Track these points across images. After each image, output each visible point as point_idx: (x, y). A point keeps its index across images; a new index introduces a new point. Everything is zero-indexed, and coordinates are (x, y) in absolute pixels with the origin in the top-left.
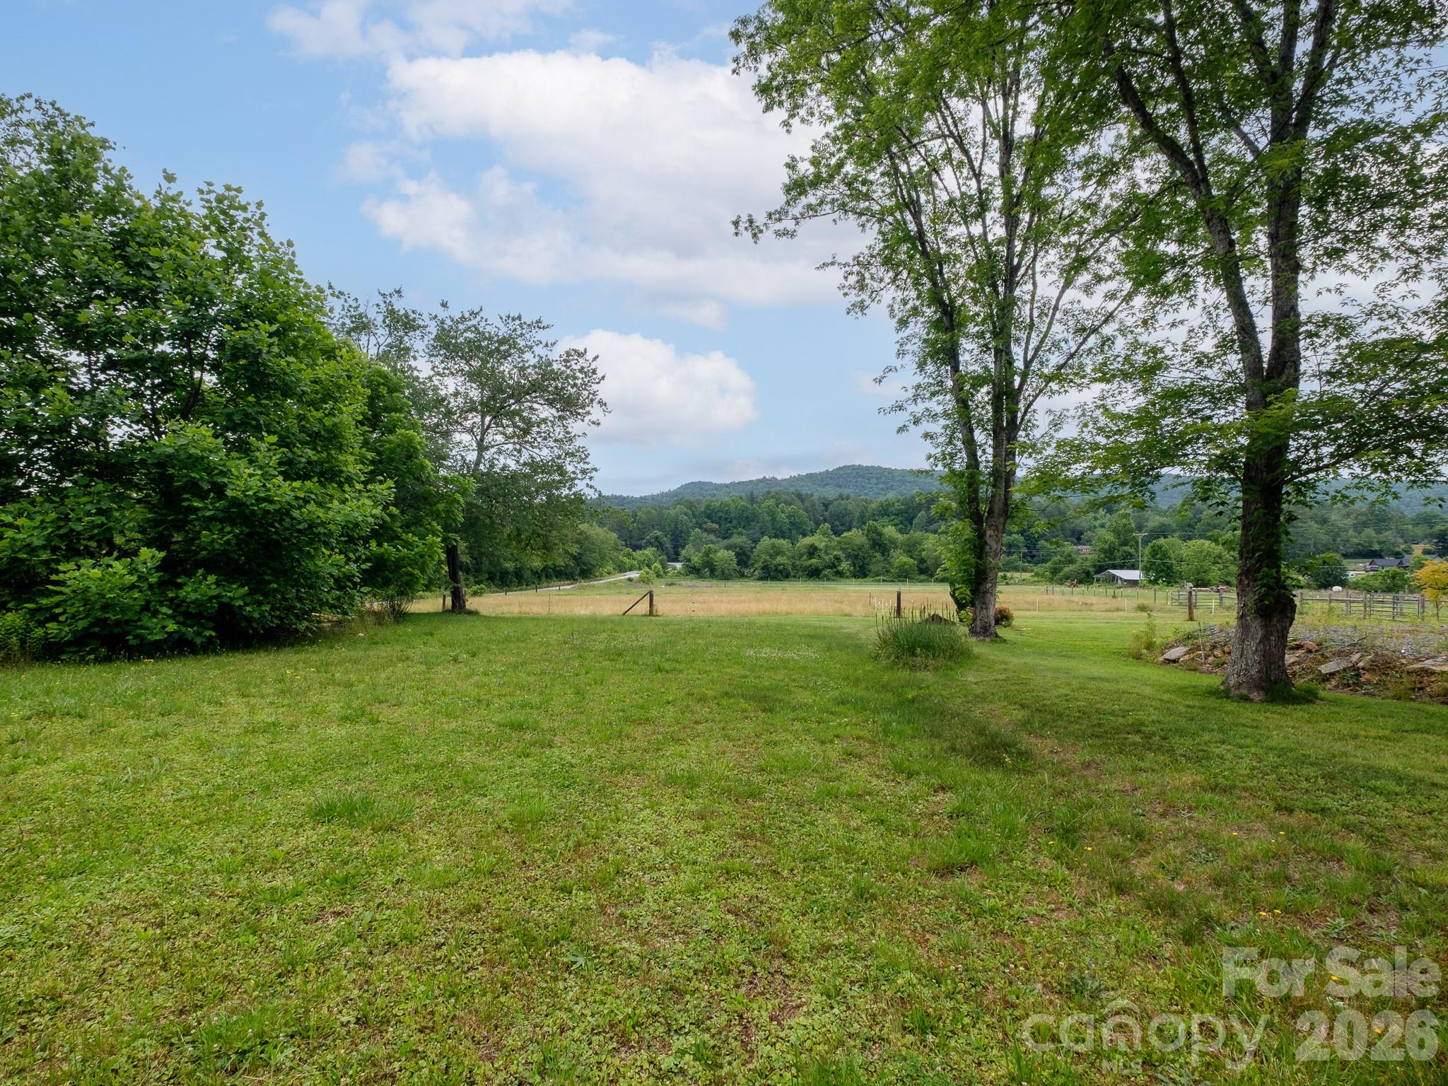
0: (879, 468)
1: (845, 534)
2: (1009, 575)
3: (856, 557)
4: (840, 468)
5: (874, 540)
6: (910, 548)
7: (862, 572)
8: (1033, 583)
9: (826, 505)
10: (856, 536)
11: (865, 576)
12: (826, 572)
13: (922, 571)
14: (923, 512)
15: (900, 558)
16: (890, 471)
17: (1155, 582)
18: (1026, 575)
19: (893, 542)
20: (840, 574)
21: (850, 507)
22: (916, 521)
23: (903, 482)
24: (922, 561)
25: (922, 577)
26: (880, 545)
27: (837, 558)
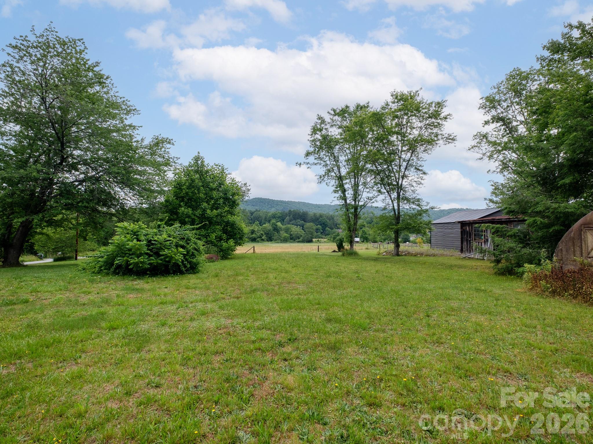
0: (268, 199)
1: (264, 225)
2: (320, 240)
3: (268, 234)
5: (274, 228)
6: (287, 230)
7: (270, 239)
8: (328, 242)
9: (252, 213)
10: (267, 226)
11: (271, 241)
12: (258, 239)
13: (291, 239)
14: (288, 217)
15: (284, 234)
16: (273, 201)
17: (363, 242)
18: (325, 240)
19: (280, 228)
20: (263, 240)
21: (261, 215)
22: (285, 220)
23: (277, 205)
24: (291, 235)
25: (292, 241)
26: (276, 229)
27: (262, 234)
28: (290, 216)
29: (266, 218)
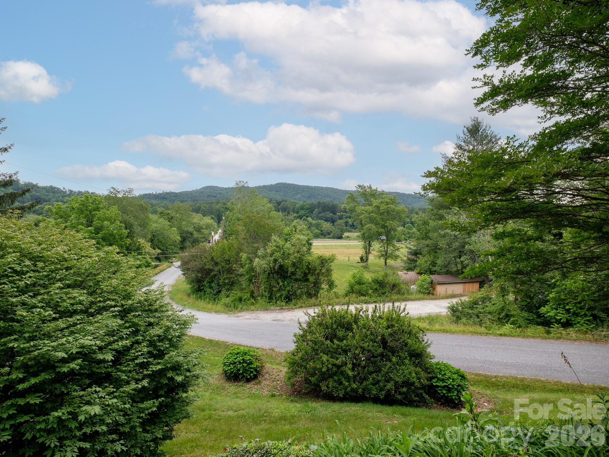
0: (294, 184)
2: (349, 235)
4: (277, 184)
6: (318, 226)
9: (279, 203)
14: (317, 209)
15: (315, 231)
19: (311, 223)
21: (288, 205)
25: (323, 237)
28: (319, 208)
29: (294, 209)
